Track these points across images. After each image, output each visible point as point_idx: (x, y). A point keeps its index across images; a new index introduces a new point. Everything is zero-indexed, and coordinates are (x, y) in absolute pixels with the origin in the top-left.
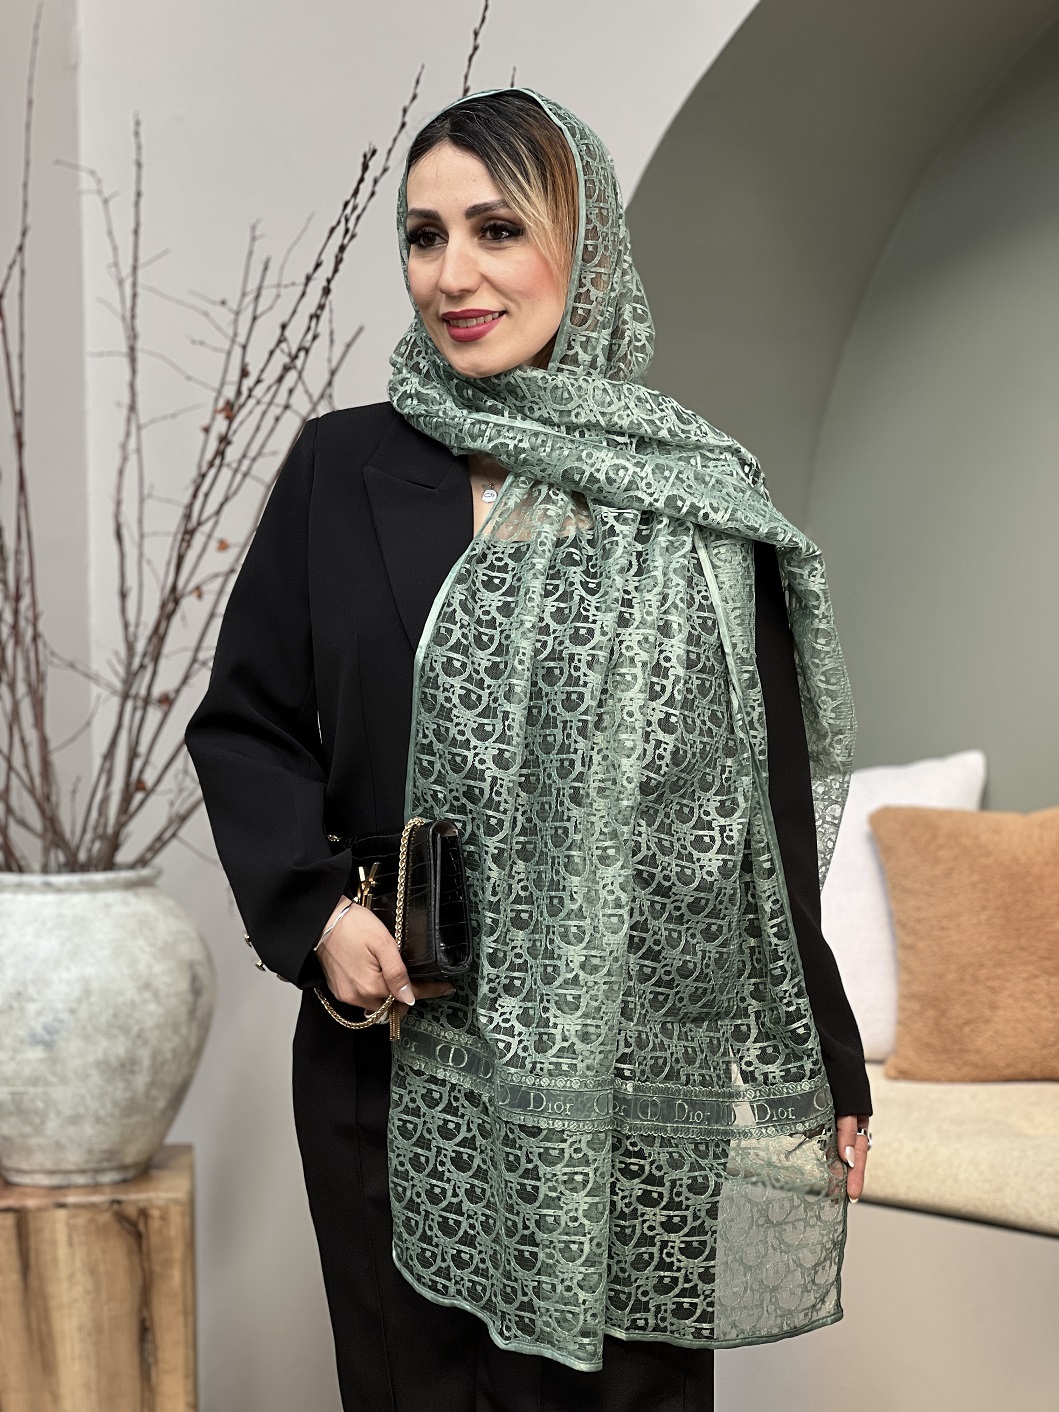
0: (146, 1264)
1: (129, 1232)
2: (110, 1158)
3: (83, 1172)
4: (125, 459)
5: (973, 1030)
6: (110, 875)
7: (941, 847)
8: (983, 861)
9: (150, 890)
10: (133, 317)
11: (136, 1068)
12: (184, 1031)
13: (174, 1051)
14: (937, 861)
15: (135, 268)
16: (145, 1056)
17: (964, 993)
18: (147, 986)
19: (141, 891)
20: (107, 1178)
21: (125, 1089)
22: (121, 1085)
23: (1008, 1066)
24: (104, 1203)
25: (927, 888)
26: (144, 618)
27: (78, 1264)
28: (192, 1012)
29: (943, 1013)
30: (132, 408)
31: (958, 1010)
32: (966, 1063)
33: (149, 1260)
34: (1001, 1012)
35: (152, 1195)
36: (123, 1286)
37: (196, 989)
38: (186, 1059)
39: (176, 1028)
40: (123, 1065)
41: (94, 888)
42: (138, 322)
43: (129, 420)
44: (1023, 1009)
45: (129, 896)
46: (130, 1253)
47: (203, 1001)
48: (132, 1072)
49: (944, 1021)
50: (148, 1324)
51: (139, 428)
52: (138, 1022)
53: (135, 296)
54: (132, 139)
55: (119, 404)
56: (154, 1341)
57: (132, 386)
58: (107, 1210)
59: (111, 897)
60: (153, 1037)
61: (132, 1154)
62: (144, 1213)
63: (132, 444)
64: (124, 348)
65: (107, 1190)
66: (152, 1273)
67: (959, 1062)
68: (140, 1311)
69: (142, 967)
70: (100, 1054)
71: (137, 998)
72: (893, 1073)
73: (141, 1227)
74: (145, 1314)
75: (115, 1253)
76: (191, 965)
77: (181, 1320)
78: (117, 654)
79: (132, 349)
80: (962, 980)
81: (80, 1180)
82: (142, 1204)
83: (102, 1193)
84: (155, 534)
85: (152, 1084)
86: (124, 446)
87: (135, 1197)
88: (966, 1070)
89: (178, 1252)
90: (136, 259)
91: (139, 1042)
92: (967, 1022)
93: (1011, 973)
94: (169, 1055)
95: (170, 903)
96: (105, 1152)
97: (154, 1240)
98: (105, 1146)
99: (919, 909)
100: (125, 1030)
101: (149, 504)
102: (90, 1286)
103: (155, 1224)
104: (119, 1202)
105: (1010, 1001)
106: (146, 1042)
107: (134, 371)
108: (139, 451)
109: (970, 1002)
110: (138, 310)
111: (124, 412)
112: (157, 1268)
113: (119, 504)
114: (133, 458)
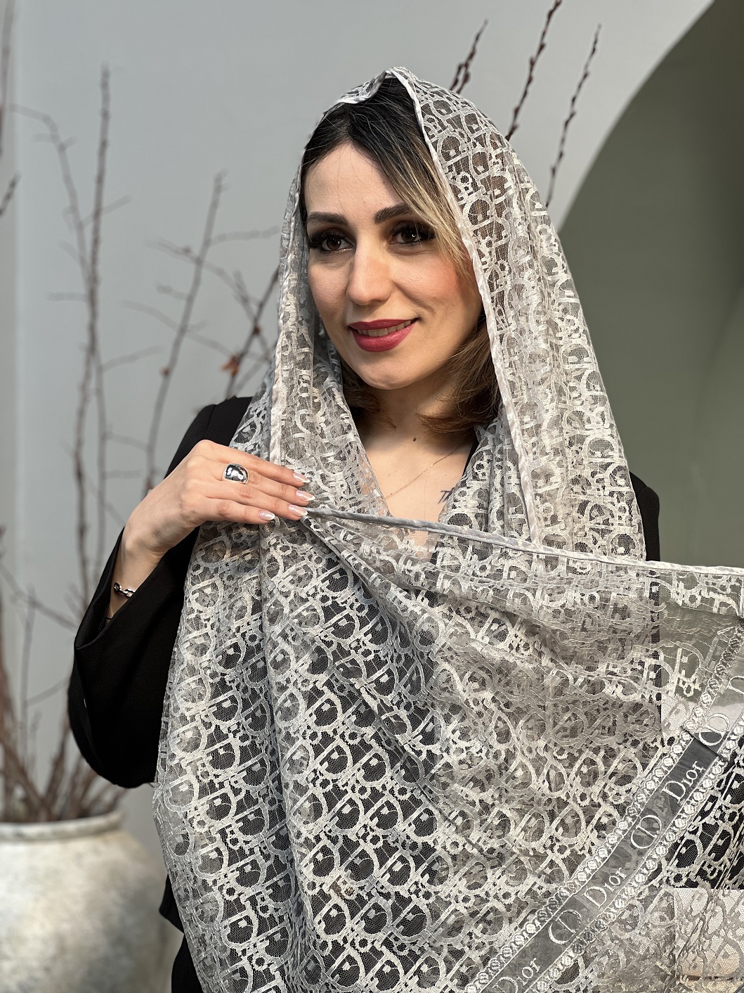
4: (85, 400)
10: (94, 260)
15: (97, 214)
30: (92, 349)
42: (99, 267)
43: (88, 363)
51: (100, 370)
53: (96, 242)
54: (99, 89)
57: (92, 329)
63: (93, 385)
64: (85, 293)
79: (92, 293)
86: (84, 388)
90: (98, 204)
101: (110, 444)
107: (94, 315)
108: (99, 392)
110: (100, 256)
113: (79, 443)
114: (93, 400)
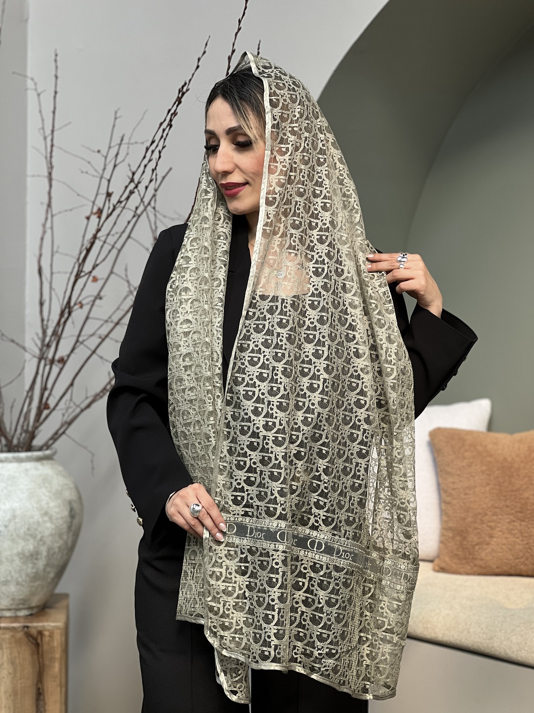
0: (41, 660)
1: (32, 642)
2: (23, 603)
3: (10, 610)
4: (44, 232)
5: (480, 548)
6: (29, 454)
7: (466, 451)
8: (488, 459)
9: (50, 462)
10: (51, 157)
11: (39, 557)
12: (65, 537)
13: (59, 548)
14: (464, 458)
15: (53, 131)
16: (44, 550)
17: (476, 529)
18: (46, 514)
19: (45, 462)
20: (22, 613)
21: (33, 568)
22: (30, 565)
23: (498, 568)
24: (19, 627)
25: (458, 472)
26: (51, 317)
27: (5, 658)
28: (70, 527)
29: (464, 539)
30: (49, 205)
31: (473, 538)
32: (475, 565)
33: (43, 658)
34: (495, 540)
35: (46, 624)
36: (28, 670)
37: (72, 515)
38: (65, 552)
39: (60, 536)
40: (32, 555)
41: (20, 460)
42: (54, 160)
43: (47, 211)
44: (506, 538)
45: (38, 465)
46: (32, 654)
47: (76, 521)
48: (37, 559)
49: (465, 543)
50: (41, 691)
51: (52, 216)
52: (40, 533)
53: (52, 146)
54: (53, 63)
55: (42, 203)
56: (44, 700)
57: (49, 193)
58: (21, 631)
59: (29, 465)
60: (48, 541)
61: (35, 601)
62: (40, 633)
63: (48, 225)
64: (46, 174)
65: (22, 620)
66: (44, 664)
67: (472, 565)
68: (37, 684)
69: (44, 503)
70: (20, 549)
71: (40, 520)
72: (437, 568)
73: (39, 641)
74: (40, 686)
75: (25, 654)
76: (70, 502)
77: (59, 688)
78: (37, 334)
79: (50, 174)
80: (475, 522)
81: (8, 614)
82: (40, 629)
83: (19, 622)
84: (59, 272)
85: (47, 565)
86: (44, 225)
87: (37, 625)
88: (476, 569)
89: (58, 655)
90: (53, 127)
91: (41, 543)
92: (477, 544)
93: (501, 519)
94: (57, 550)
95: (60, 468)
96: (21, 600)
97: (45, 647)
98: (21, 597)
99: (453, 483)
100: (33, 536)
101: (56, 256)
102: (11, 671)
103: (46, 639)
104: (28, 627)
105: (500, 533)
106: (44, 544)
107: (51, 186)
108: (52, 228)
109: (479, 533)
110: (54, 154)
111: (45, 207)
112: (47, 662)
113: (40, 255)
114: (49, 232)
